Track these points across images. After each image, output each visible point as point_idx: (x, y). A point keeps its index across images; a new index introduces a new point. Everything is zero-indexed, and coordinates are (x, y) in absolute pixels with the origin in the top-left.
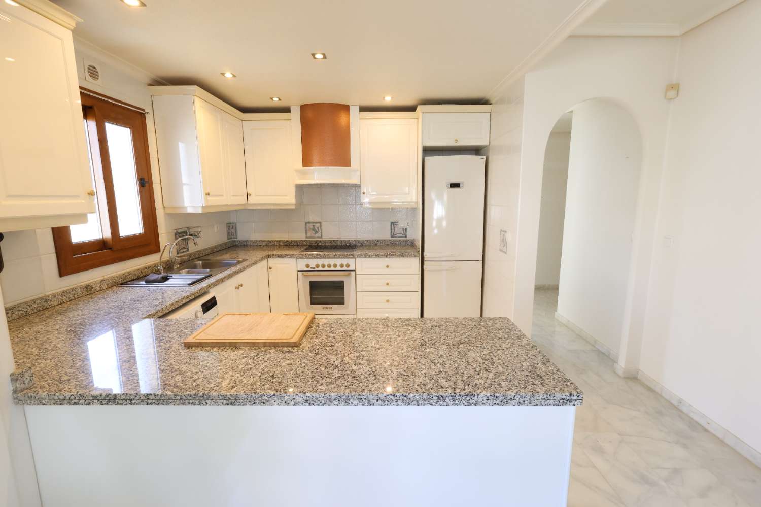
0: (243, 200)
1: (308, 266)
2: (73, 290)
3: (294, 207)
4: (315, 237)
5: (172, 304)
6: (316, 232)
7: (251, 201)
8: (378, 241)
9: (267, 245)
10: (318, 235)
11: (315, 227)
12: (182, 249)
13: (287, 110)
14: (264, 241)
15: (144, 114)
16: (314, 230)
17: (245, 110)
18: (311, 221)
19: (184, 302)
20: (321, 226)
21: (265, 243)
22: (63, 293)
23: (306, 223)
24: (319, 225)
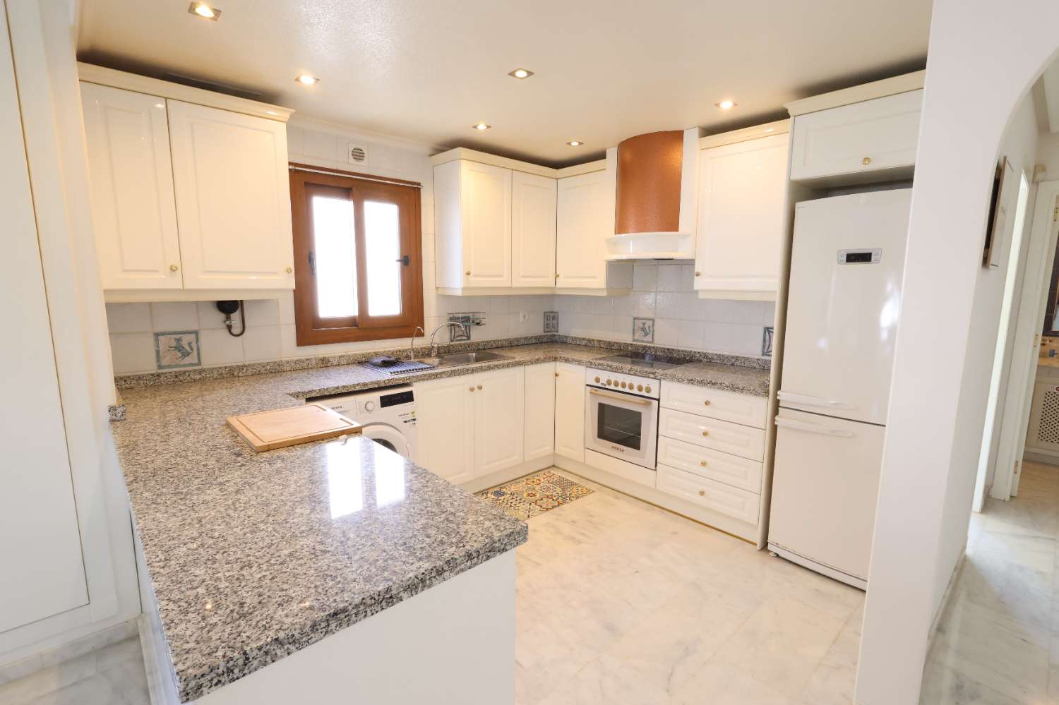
0: (549, 282)
1: (597, 380)
2: (307, 360)
3: (605, 294)
4: (642, 341)
5: (337, 388)
6: (646, 334)
7: (562, 283)
8: (737, 358)
9: (586, 346)
10: (649, 338)
11: (646, 326)
12: (458, 336)
13: (601, 156)
14: (584, 339)
15: (419, 189)
16: (643, 329)
17: (557, 165)
18: (641, 316)
19: (358, 388)
20: (653, 326)
21: (584, 343)
22: (296, 362)
23: (635, 319)
24: (651, 322)
